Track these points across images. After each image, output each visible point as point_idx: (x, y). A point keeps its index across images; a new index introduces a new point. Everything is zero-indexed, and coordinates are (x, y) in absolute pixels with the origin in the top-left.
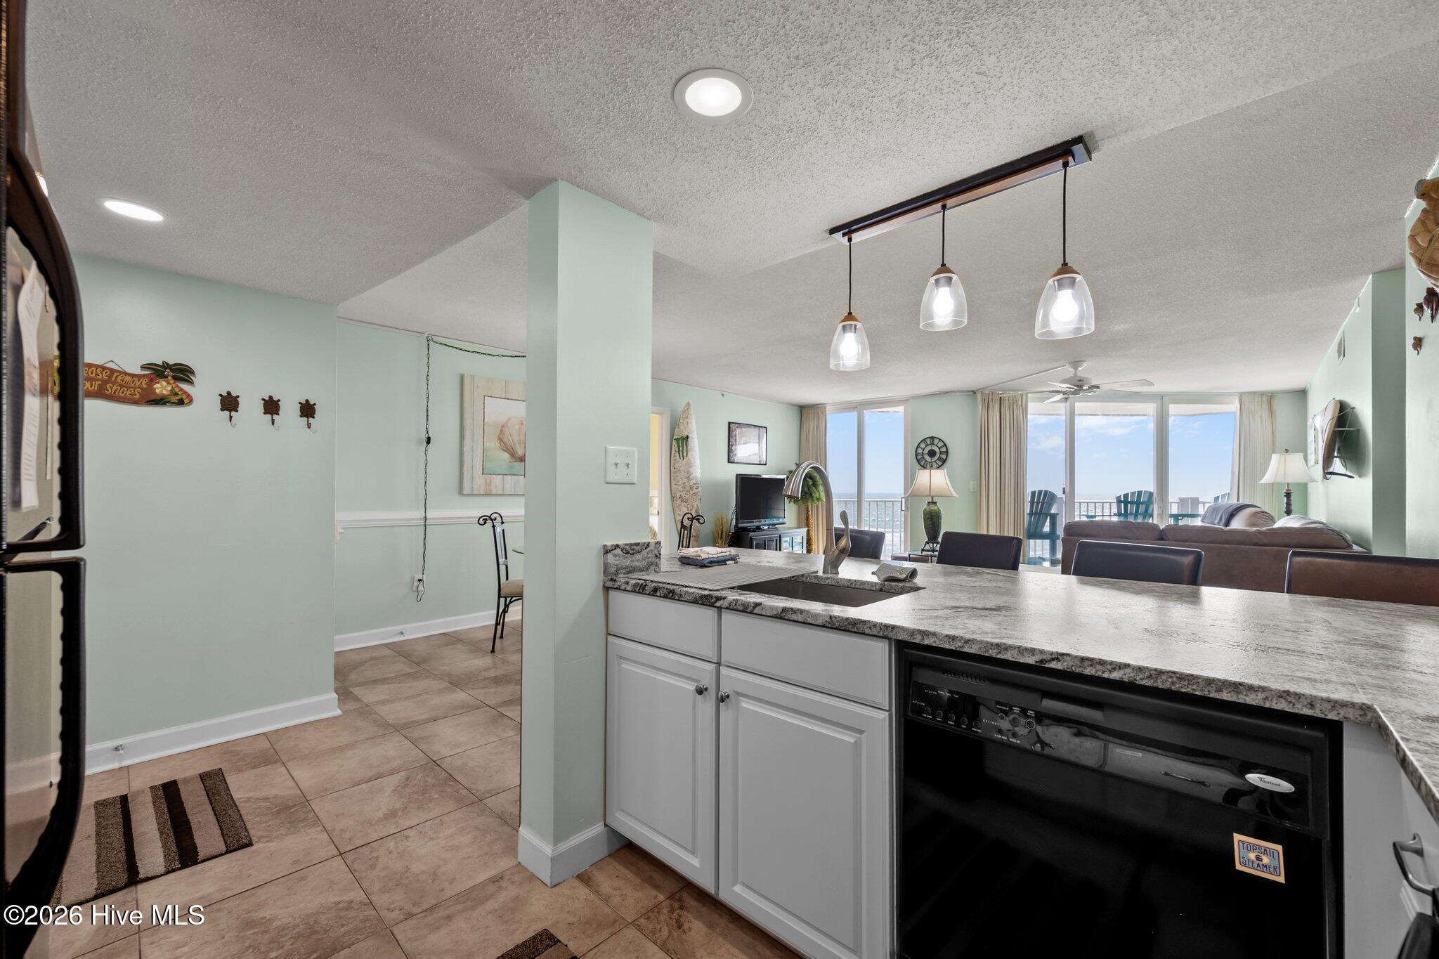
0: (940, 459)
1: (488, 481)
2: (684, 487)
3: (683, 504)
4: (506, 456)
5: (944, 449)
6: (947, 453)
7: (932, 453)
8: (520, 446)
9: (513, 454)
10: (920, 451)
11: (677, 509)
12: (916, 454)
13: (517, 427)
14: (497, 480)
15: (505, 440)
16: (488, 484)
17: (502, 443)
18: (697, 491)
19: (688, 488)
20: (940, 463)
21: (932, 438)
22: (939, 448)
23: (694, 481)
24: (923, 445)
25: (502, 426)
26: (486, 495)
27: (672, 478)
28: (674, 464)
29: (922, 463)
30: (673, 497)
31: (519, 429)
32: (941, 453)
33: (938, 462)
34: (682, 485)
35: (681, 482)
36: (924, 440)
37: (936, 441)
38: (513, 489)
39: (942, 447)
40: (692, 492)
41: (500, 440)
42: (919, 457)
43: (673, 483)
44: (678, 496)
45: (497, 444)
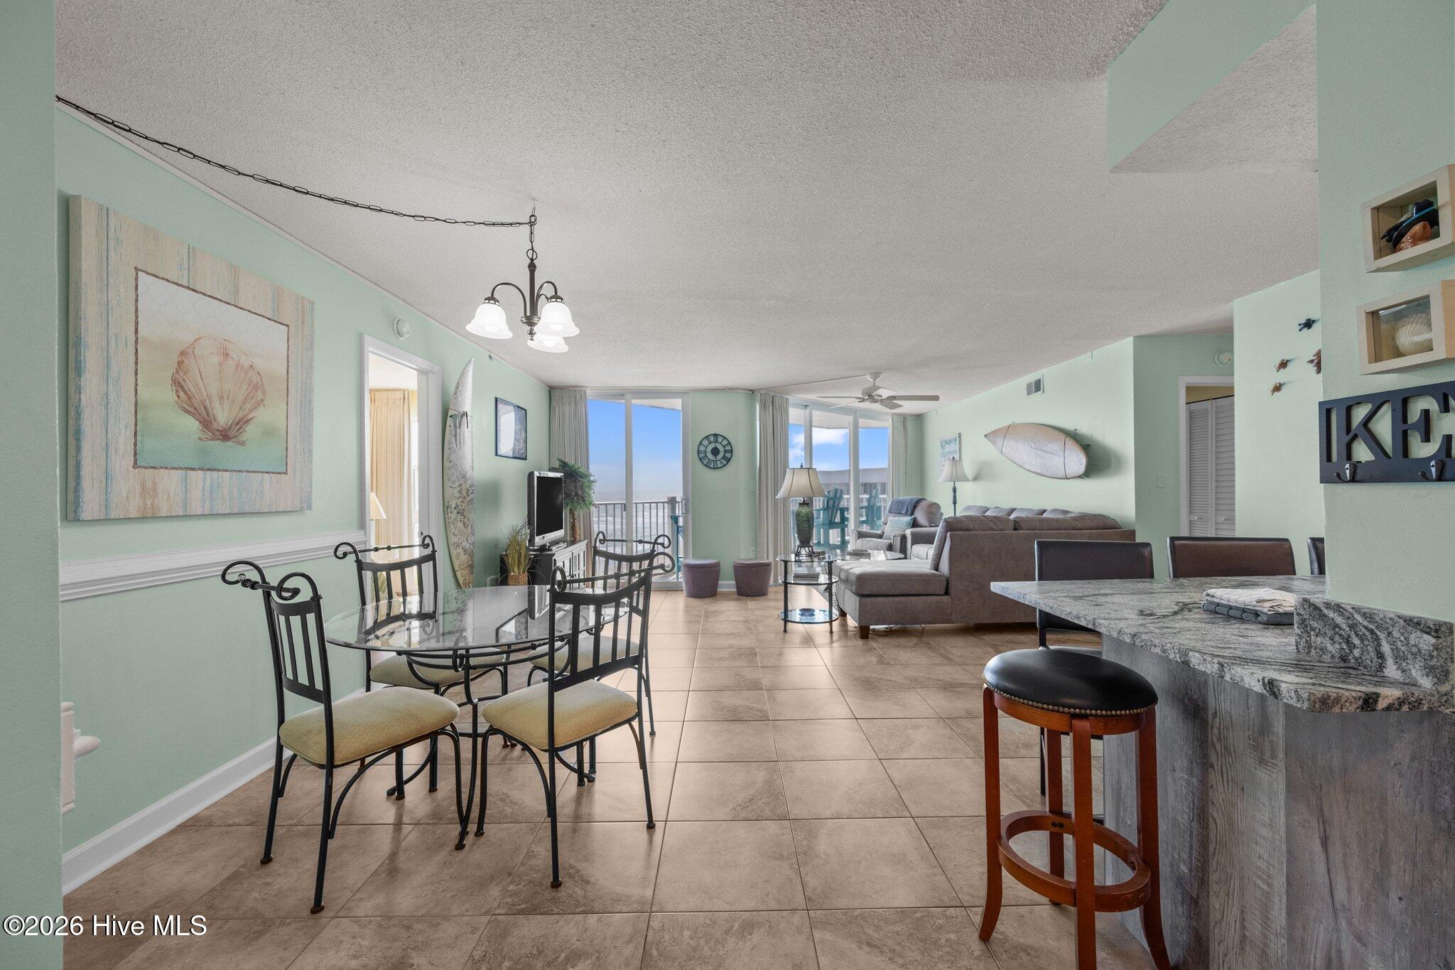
0: (724, 458)
1: (149, 485)
2: (460, 492)
3: (459, 517)
4: (192, 424)
5: (728, 448)
6: (731, 451)
7: (715, 452)
8: (221, 404)
9: (207, 424)
10: (702, 448)
11: (452, 526)
12: (699, 452)
13: (215, 359)
14: (170, 482)
15: (190, 386)
16: (148, 491)
17: (182, 394)
18: (472, 496)
19: (464, 492)
20: (725, 462)
21: (716, 435)
22: (724, 446)
23: (469, 482)
24: (705, 443)
25: (183, 353)
26: (145, 517)
27: (445, 477)
28: (450, 455)
29: (705, 462)
30: (446, 508)
31: (220, 364)
32: (725, 451)
33: (722, 460)
34: (458, 489)
35: (457, 484)
36: (707, 437)
37: (720, 439)
38: (207, 504)
39: (727, 445)
40: (468, 499)
41: (178, 385)
42: (701, 455)
43: (448, 484)
44: (454, 506)
45: (168, 394)
